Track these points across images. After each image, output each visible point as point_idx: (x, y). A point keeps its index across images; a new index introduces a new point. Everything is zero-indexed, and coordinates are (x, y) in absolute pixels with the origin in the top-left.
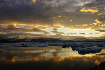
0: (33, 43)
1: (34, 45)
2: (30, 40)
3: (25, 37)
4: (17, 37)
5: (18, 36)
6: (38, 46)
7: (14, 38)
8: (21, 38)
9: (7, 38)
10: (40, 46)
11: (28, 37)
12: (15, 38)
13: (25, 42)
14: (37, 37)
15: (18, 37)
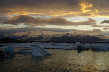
0: (53, 43)
1: (57, 47)
2: (49, 38)
3: (41, 34)
4: (27, 34)
5: (29, 32)
6: (64, 49)
7: (22, 35)
8: (34, 36)
9: (13, 35)
10: (67, 49)
11: (45, 33)
12: (25, 35)
13: (40, 42)
14: (60, 34)
15: (29, 34)
